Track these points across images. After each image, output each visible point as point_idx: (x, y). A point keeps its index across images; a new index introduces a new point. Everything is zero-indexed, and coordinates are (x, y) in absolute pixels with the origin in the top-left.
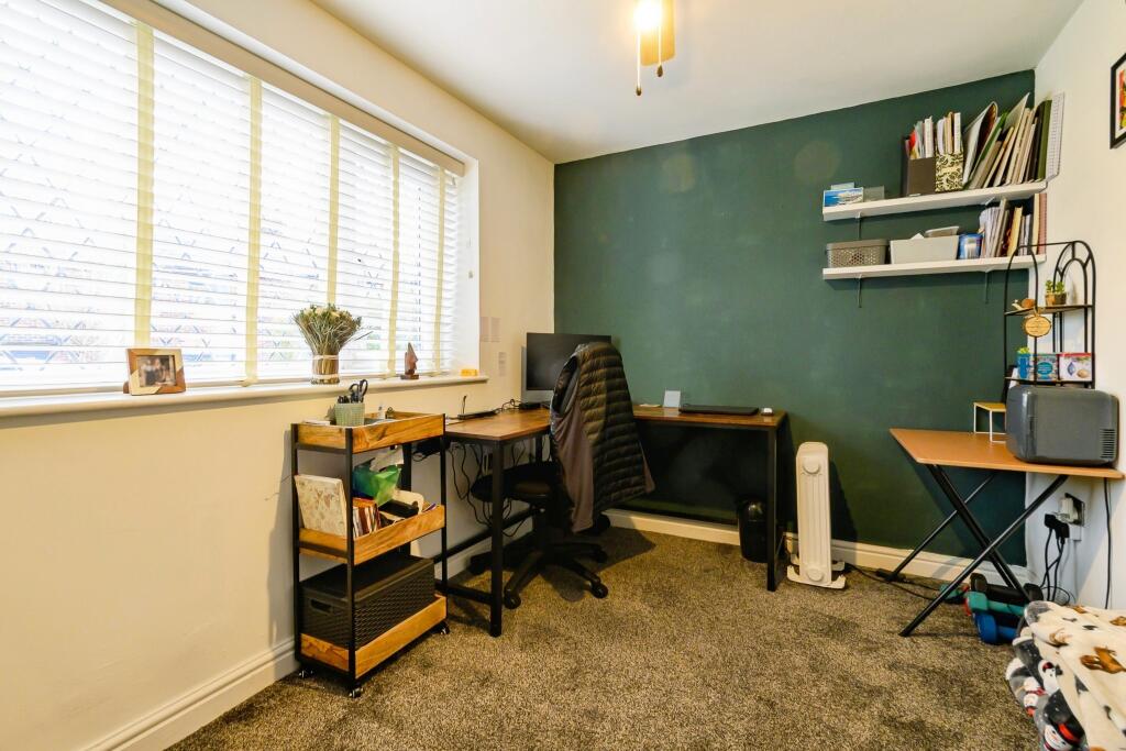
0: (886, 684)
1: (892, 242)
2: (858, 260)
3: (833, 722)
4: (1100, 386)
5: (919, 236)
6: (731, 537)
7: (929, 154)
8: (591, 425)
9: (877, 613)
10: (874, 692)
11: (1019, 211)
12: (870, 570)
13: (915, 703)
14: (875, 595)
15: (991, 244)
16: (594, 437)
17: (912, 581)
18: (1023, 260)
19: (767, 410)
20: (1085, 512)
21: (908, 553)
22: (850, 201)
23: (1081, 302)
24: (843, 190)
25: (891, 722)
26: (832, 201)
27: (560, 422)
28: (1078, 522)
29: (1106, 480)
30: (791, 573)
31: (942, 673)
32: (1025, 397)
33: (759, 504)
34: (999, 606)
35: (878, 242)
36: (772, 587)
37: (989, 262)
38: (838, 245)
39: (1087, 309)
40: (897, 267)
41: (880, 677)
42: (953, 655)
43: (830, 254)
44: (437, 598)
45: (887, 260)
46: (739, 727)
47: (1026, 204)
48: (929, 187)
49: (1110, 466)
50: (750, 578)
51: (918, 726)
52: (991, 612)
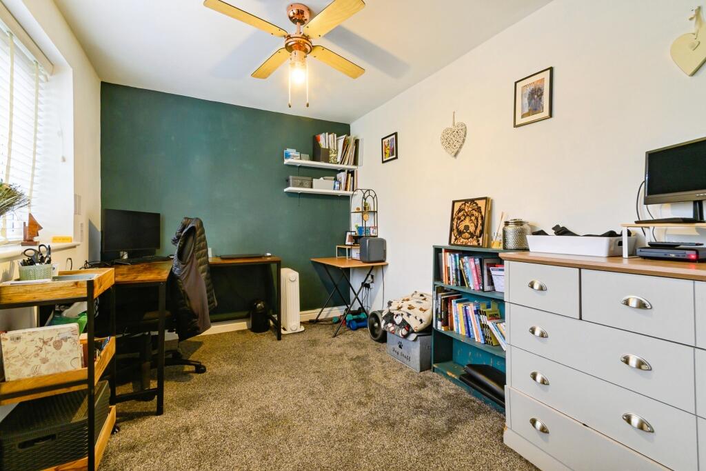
0: (342, 352)
1: (314, 180)
2: (301, 185)
3: (339, 367)
4: (379, 237)
5: (322, 179)
6: (243, 325)
7: (327, 147)
8: (202, 267)
9: (322, 334)
10: (341, 355)
11: (350, 175)
12: (307, 322)
13: (353, 352)
14: (315, 329)
15: (343, 186)
16: (205, 274)
17: (322, 320)
18: (349, 193)
19: (269, 254)
20: (375, 278)
21: (319, 310)
22: (295, 158)
23: (372, 210)
24: (292, 152)
25: (352, 359)
26: (288, 156)
27: (184, 267)
28: (372, 282)
29: (382, 266)
30: (283, 332)
31: (351, 342)
32: (368, 241)
33: (262, 303)
34: (355, 317)
35: (310, 178)
36: (279, 339)
37: (342, 192)
38: (295, 177)
39: (375, 212)
40: (315, 190)
41: (339, 351)
42: (350, 337)
43: (291, 180)
44: (111, 408)
45: (312, 187)
46: (317, 382)
47: (352, 173)
48: (327, 160)
49: (383, 261)
50: (267, 339)
51: (358, 357)
52: (354, 320)
